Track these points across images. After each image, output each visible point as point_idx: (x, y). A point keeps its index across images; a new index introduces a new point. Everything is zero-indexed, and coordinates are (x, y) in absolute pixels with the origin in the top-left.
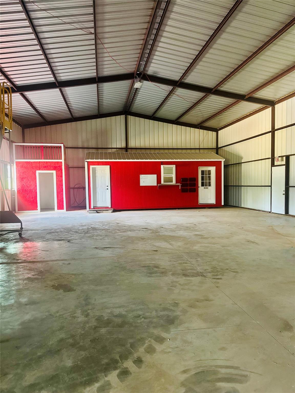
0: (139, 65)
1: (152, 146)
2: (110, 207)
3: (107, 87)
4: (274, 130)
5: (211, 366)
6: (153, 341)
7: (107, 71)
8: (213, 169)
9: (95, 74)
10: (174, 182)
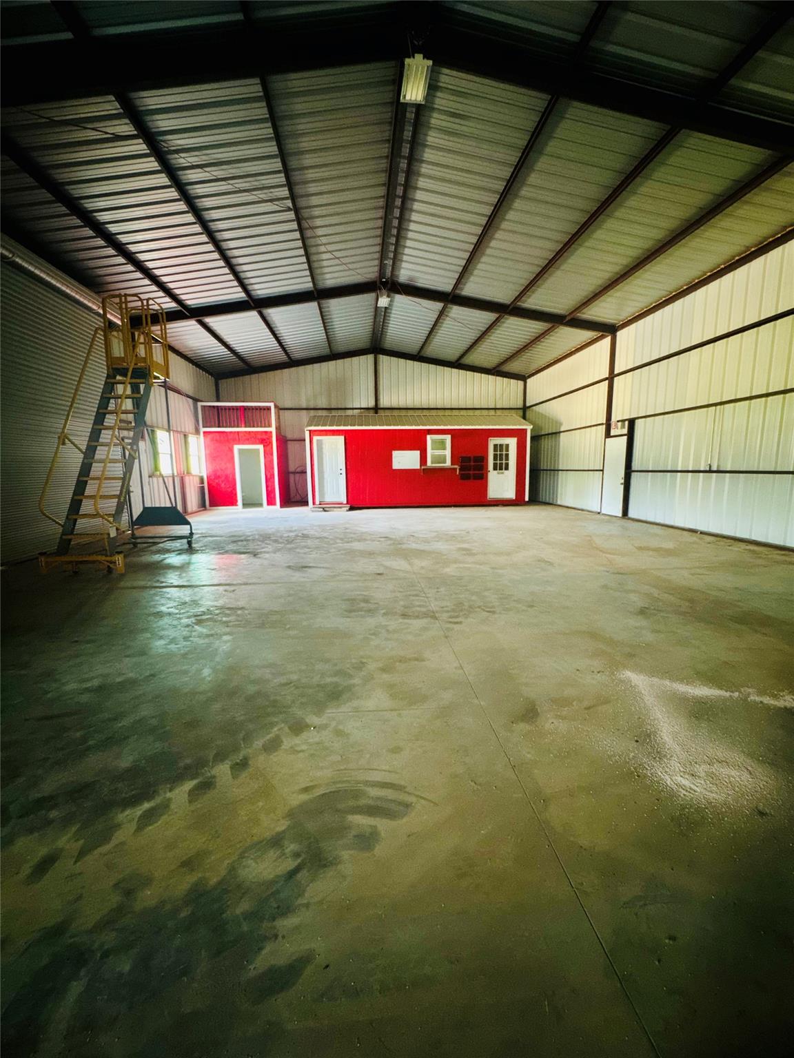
0: (382, 267)
1: (410, 404)
2: (345, 502)
3: (336, 306)
4: (612, 376)
5: (358, 782)
6: (286, 729)
7: (331, 278)
8: (512, 442)
9: (311, 285)
10: (448, 463)
